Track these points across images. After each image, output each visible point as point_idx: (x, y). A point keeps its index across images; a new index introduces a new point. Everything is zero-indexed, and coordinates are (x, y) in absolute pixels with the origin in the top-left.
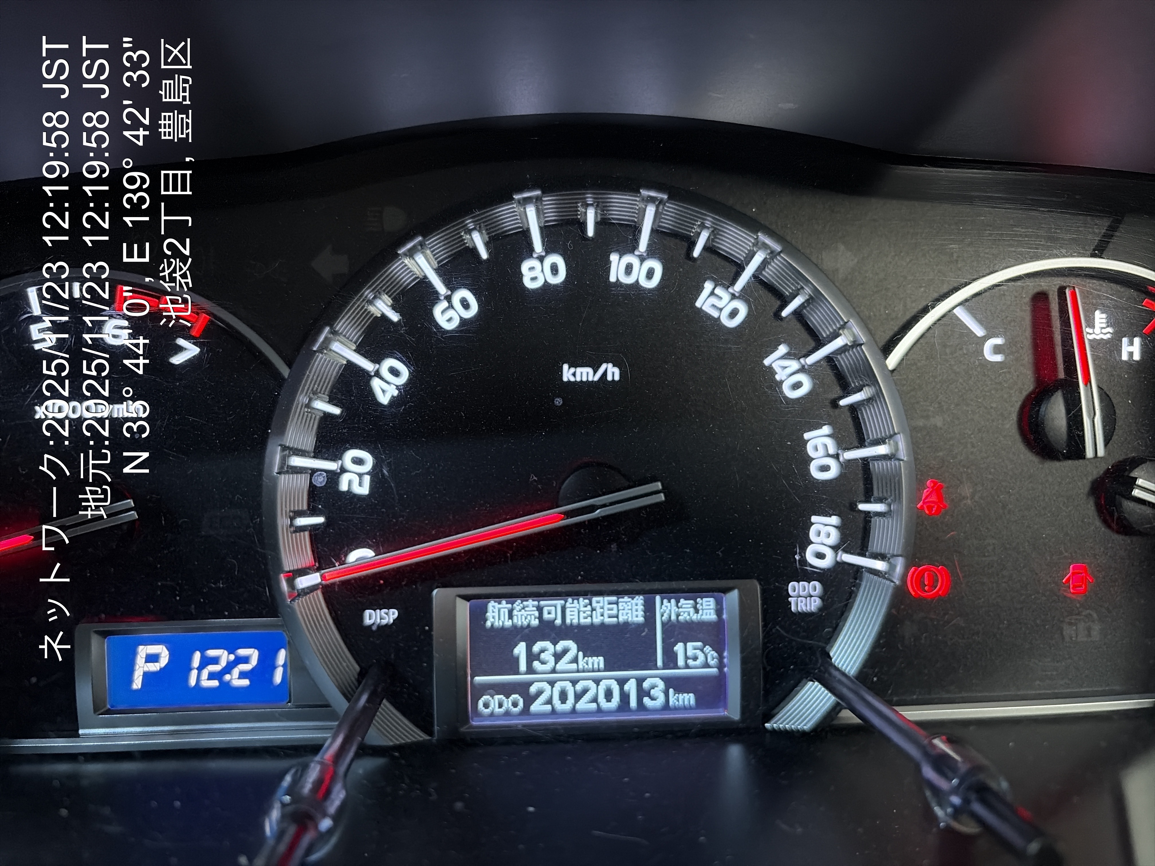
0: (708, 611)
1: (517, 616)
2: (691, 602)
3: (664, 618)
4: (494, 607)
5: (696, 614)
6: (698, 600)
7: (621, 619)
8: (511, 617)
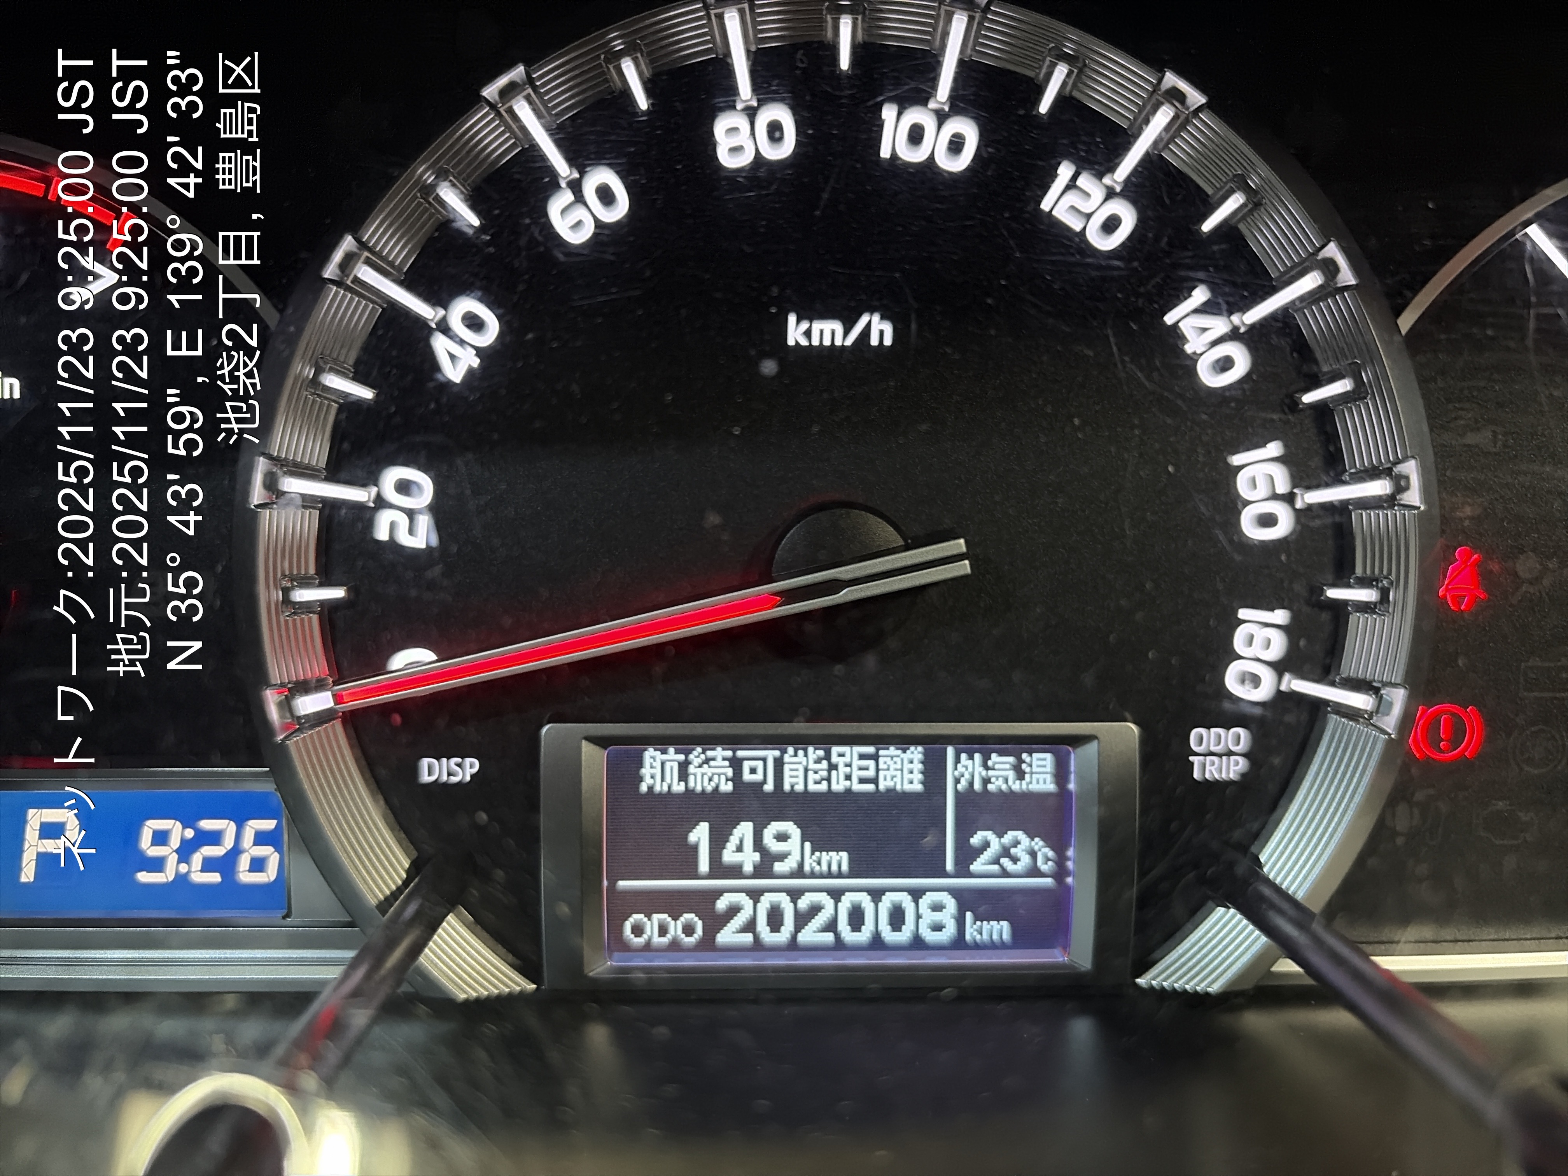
0: (1041, 777)
1: (695, 775)
2: (1011, 759)
3: (959, 787)
4: (653, 758)
5: (1018, 782)
6: (1024, 756)
7: (882, 787)
8: (683, 774)
